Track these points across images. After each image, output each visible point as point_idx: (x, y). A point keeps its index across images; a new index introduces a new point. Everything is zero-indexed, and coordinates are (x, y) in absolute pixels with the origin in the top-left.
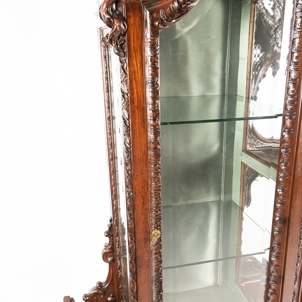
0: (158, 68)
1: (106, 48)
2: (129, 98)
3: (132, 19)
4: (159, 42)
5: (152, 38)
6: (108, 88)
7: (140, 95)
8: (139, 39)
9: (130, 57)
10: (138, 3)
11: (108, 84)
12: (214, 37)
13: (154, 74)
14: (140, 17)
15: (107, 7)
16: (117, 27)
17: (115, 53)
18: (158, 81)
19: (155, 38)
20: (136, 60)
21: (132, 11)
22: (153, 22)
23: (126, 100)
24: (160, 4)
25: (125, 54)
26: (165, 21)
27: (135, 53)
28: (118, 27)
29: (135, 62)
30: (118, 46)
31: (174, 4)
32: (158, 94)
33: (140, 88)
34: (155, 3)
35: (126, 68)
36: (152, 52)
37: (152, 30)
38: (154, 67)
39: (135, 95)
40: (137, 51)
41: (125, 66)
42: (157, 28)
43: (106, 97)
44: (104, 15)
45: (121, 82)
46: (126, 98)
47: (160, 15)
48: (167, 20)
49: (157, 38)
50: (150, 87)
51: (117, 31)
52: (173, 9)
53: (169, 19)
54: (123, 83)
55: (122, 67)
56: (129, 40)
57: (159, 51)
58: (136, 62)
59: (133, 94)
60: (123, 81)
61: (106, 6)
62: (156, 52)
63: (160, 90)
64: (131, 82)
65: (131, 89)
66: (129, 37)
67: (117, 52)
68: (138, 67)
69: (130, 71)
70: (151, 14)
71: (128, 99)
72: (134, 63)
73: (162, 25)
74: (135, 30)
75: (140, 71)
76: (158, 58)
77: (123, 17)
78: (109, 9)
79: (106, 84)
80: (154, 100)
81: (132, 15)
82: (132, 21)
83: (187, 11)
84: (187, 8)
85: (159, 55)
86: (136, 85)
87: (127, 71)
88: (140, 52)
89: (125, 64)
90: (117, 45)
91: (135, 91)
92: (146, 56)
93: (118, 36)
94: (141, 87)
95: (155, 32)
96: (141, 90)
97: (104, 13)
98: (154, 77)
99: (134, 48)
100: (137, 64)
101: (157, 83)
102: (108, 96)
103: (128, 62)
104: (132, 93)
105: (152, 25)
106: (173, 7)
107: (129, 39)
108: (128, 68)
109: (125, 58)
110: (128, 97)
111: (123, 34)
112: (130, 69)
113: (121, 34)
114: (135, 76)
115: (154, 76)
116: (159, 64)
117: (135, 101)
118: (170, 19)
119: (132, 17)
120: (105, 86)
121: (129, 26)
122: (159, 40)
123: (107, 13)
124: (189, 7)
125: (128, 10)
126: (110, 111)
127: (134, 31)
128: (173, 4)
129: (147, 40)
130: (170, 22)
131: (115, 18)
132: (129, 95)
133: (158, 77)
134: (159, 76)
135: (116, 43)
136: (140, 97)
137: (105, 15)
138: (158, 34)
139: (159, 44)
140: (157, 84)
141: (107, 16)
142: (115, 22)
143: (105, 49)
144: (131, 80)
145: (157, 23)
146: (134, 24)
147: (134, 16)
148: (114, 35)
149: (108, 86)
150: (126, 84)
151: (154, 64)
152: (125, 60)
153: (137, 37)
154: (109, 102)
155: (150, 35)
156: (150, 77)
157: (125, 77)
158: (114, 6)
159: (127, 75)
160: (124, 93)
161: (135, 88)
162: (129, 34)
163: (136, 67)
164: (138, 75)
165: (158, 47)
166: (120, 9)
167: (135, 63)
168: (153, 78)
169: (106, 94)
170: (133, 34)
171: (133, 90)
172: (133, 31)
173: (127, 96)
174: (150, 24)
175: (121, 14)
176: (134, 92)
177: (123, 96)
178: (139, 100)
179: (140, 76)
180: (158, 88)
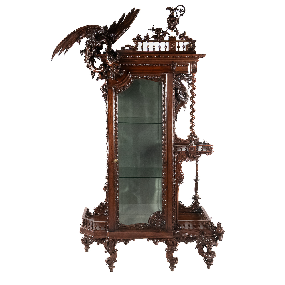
0: (117, 105)
4: (117, 98)
10: (111, 87)
14: (112, 90)
18: (117, 109)
25: (107, 100)
32: (117, 113)
39: (110, 113)
42: (117, 93)
50: (114, 110)
54: (106, 109)
55: (106, 104)
58: (110, 103)
62: (116, 100)
65: (108, 111)
67: (105, 100)
69: (108, 105)
70: (115, 90)
74: (110, 94)
76: (117, 102)
77: (107, 90)
82: (109, 91)
86: (110, 110)
95: (116, 95)
99: (110, 99)
105: (115, 92)
107: (108, 97)
109: (107, 102)
110: (108, 113)
113: (106, 95)
121: (108, 93)
123: (102, 89)
129: (114, 97)
134: (117, 107)
135: (104, 97)
142: (104, 92)
148: (104, 95)
155: (114, 95)
156: (115, 107)
158: (104, 87)
164: (111, 107)
177: (106, 113)
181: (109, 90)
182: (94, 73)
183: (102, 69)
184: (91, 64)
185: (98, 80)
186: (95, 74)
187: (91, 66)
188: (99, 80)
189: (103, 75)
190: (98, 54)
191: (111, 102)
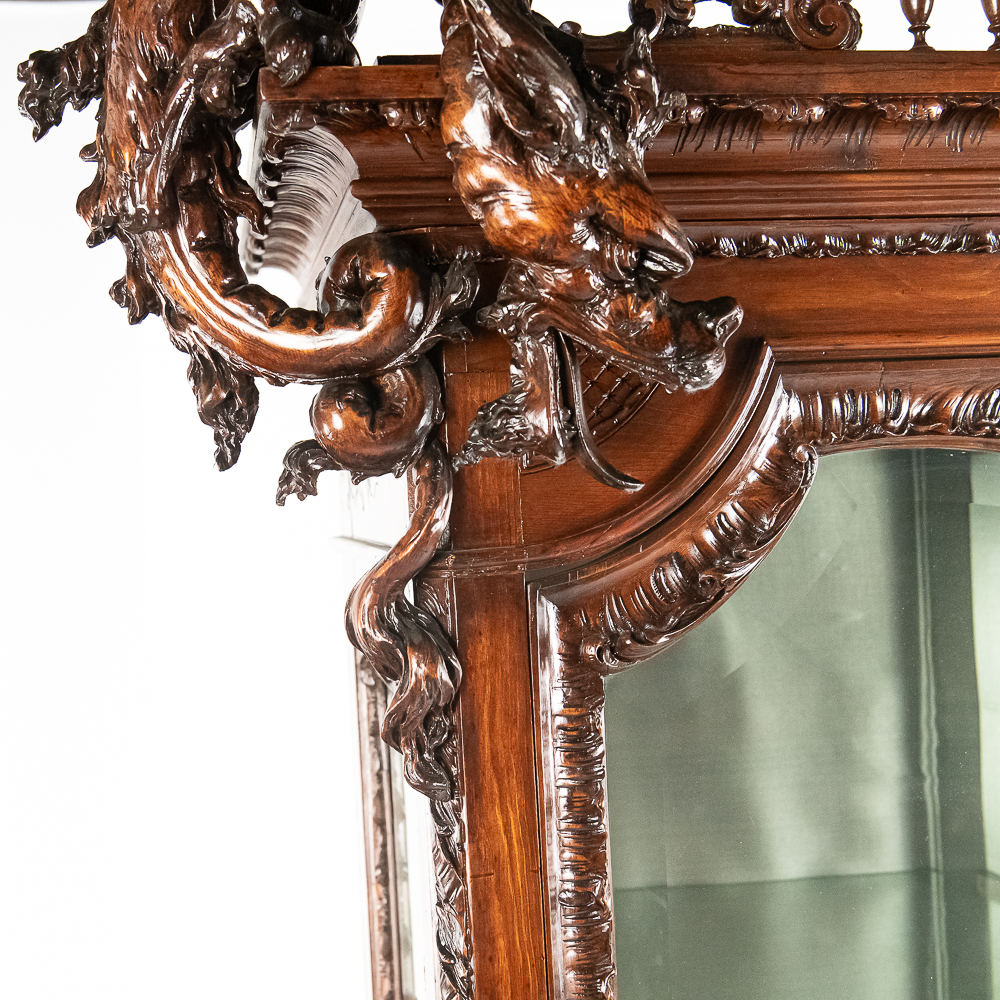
0: (604, 836)
1: (379, 695)
2: (473, 978)
3: (483, 639)
4: (603, 728)
5: (574, 712)
6: (383, 865)
7: (524, 960)
8: (515, 720)
9: (476, 796)
10: (509, 579)
11: (384, 846)
12: (857, 616)
13: (585, 863)
14: (520, 631)
15: (380, 602)
16: (418, 681)
17: (410, 784)
18: (602, 893)
19: (584, 712)
20: (502, 812)
21: (486, 612)
22: (577, 648)
23: (460, 983)
24: (601, 575)
25: (453, 786)
26: (628, 642)
27: (498, 780)
28: (424, 684)
29: (499, 816)
30: (426, 756)
31: (664, 570)
32: (606, 949)
33: (522, 932)
34: (582, 574)
35: (461, 845)
36: (572, 770)
37: (569, 677)
38: (586, 833)
39: (503, 964)
40: (509, 769)
41: (456, 837)
42: (593, 669)
43: (377, 906)
44: (364, 630)
45: (439, 904)
46: (462, 979)
47: (605, 616)
48: (634, 637)
49: (594, 708)
50: (569, 921)
51: (418, 700)
52: (661, 589)
53: (642, 629)
54: (447, 908)
55: (444, 840)
56: (472, 728)
57: (604, 763)
58: (504, 820)
59: (491, 959)
60: (446, 901)
61: (374, 598)
62: (592, 766)
63: (613, 935)
64: (483, 907)
65: (482, 938)
66: (472, 716)
67: (422, 781)
68: (514, 840)
69: (476, 856)
70: (565, 614)
71: (470, 982)
72: (496, 821)
73: (614, 655)
74: (498, 686)
75: (521, 854)
76: (599, 795)
77: (445, 633)
78: (389, 607)
79: (376, 847)
80: (590, 980)
81: (485, 626)
82: (483, 649)
83: (719, 596)
84: (722, 585)
85: (604, 782)
86: (506, 920)
87: (464, 856)
88: (521, 776)
89: (457, 828)
90: (420, 749)
91: (501, 943)
92: (548, 786)
93: (424, 715)
94: (527, 925)
95: (584, 683)
96: (525, 939)
97: (367, 626)
98: (585, 878)
99: (494, 757)
100: (507, 825)
101: (598, 903)
102: (385, 901)
103: (469, 819)
104: (489, 954)
105: (572, 657)
106: (658, 582)
107: (473, 724)
108: (466, 845)
109: (455, 802)
110: (470, 974)
111: (446, 706)
112: (479, 850)
113: (436, 705)
114: (498, 880)
115: (588, 872)
116: (605, 821)
117: (500, 988)
118: (648, 632)
119: (486, 633)
120: (375, 860)
121: (473, 669)
122: (602, 719)
123: (381, 623)
124: (730, 581)
125: (465, 607)
126: (392, 972)
127: (493, 688)
128: (657, 569)
129: (553, 721)
130: (647, 643)
131: (412, 645)
132: (472, 964)
133: (606, 878)
134: (609, 869)
135: (414, 743)
136: (525, 969)
137: (370, 631)
138: (600, 692)
139: (603, 735)
140: (601, 907)
141: (379, 638)
142: (413, 662)
143: (376, 698)
144: (481, 897)
145: (592, 651)
146: (494, 661)
147: (493, 630)
148: (405, 715)
149: (384, 855)
150: (461, 914)
151: (584, 822)
152: (457, 809)
153: (506, 714)
154: (387, 929)
155: (561, 698)
156: (569, 875)
157: (456, 885)
158: (409, 592)
159: (464, 875)
160: (449, 955)
161: (499, 929)
162: (472, 705)
163: (505, 841)
164: (516, 876)
165: (601, 749)
166: (433, 603)
167: (500, 823)
168: (582, 883)
169: (377, 890)
170: (487, 701)
171: (492, 941)
172: (488, 688)
173: (466, 965)
174: (563, 655)
175: (437, 621)
176: (494, 949)
177: (448, 969)
178: (520, 985)
179: (522, 877)
180: (606, 926)
181: (479, 621)
182: (247, 379)
183: (375, 319)
184: (199, 247)
185: (308, 490)
186: (252, 397)
187: (203, 276)
188: (333, 482)
189: (394, 413)
190: (318, 60)
191: (517, 796)
